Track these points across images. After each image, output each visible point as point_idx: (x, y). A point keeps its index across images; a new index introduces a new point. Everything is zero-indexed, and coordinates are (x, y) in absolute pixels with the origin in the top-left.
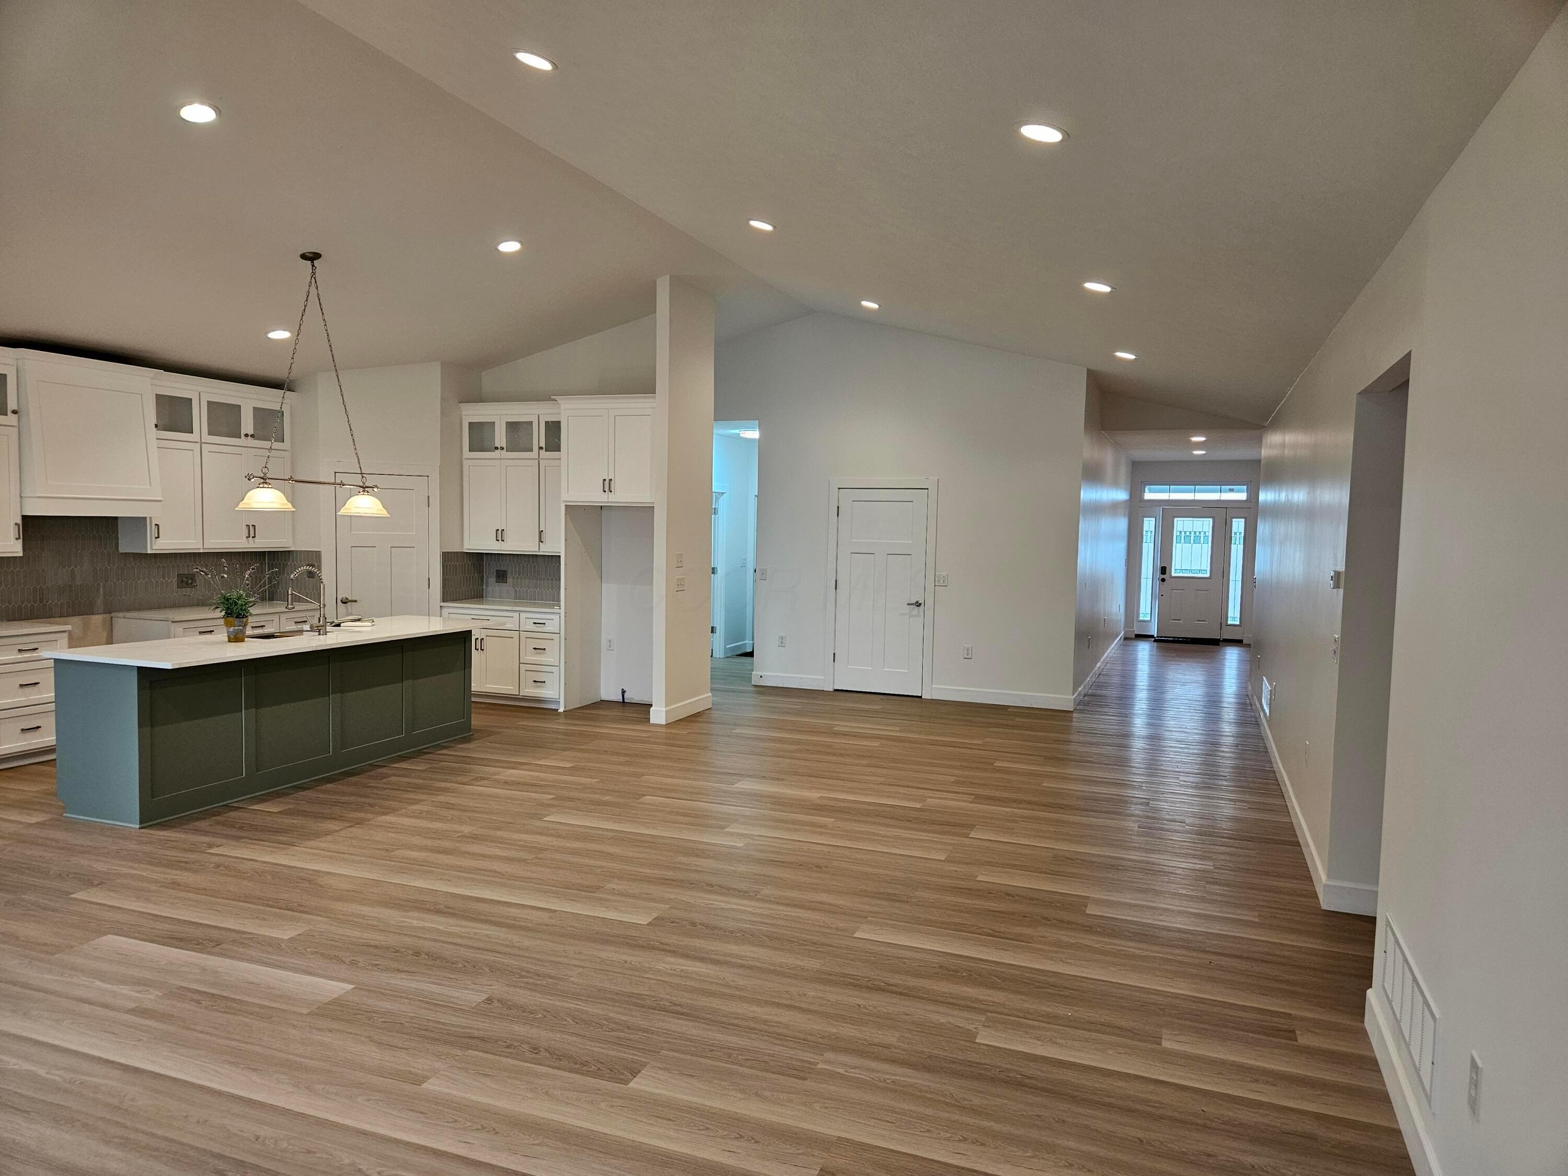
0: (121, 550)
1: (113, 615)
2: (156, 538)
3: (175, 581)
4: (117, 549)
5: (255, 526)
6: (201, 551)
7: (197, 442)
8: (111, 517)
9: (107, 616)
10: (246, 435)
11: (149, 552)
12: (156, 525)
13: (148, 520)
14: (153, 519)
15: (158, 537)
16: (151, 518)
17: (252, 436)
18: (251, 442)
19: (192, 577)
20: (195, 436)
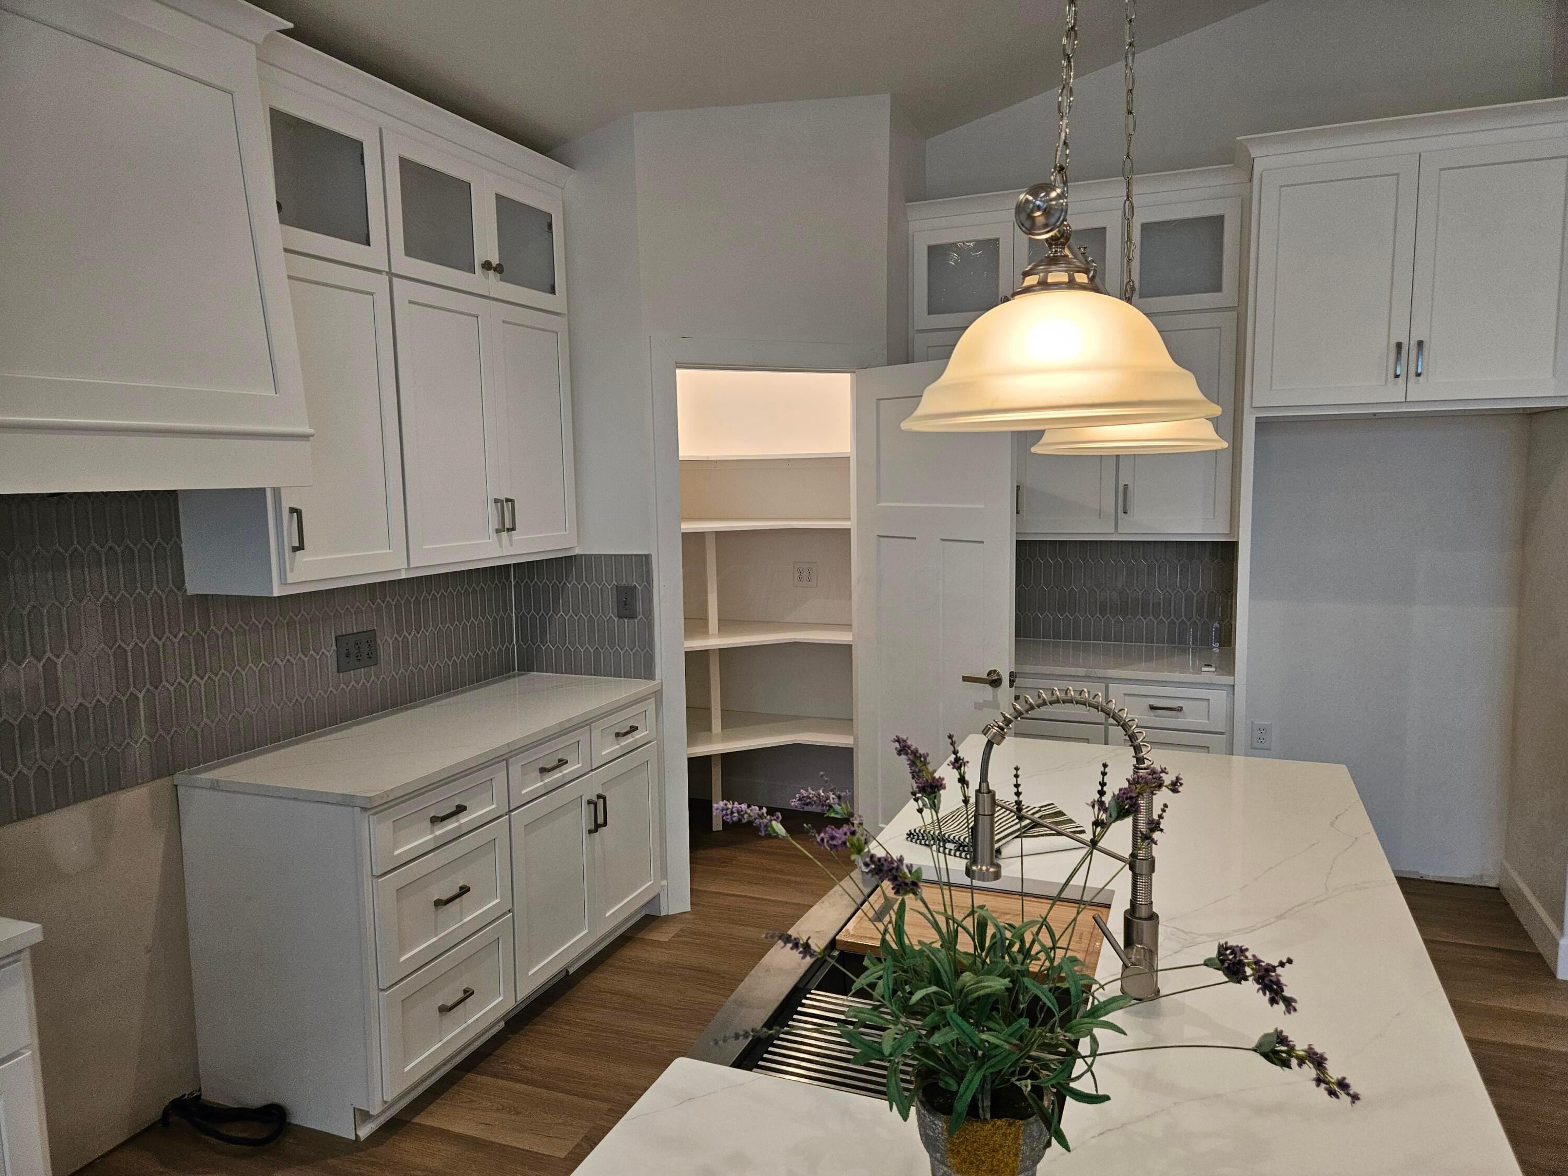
0: (193, 587)
1: (178, 778)
2: (295, 549)
3: (330, 652)
4: (180, 583)
5: (512, 501)
6: (404, 577)
7: (379, 272)
8: (155, 493)
9: (165, 781)
10: (487, 266)
11: (276, 594)
12: (293, 510)
13: (269, 494)
14: (283, 493)
15: (301, 547)
16: (276, 491)
17: (499, 269)
18: (493, 284)
19: (370, 637)
20: (373, 255)
